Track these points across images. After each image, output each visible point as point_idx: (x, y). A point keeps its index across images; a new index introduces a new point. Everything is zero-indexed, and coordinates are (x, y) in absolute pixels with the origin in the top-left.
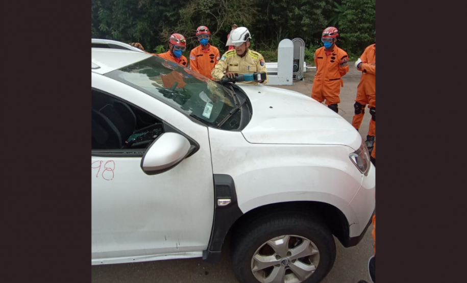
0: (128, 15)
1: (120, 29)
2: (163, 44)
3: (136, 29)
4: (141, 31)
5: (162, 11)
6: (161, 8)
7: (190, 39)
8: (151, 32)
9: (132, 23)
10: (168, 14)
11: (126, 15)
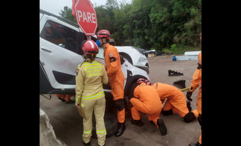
0: (158, 30)
1: (154, 38)
2: (175, 43)
3: (162, 37)
4: (164, 38)
5: (176, 26)
6: (175, 24)
7: (190, 40)
8: (170, 38)
9: (160, 34)
10: (179, 27)
11: (157, 30)
